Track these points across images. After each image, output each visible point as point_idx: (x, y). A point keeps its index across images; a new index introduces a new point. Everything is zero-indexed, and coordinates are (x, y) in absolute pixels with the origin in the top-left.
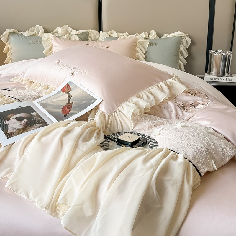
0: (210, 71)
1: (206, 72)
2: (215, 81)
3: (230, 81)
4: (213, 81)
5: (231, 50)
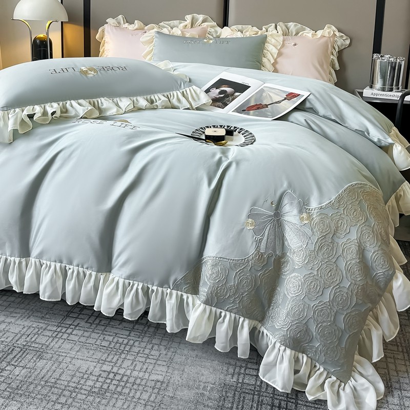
0: (373, 83)
2: (378, 97)
4: (375, 97)
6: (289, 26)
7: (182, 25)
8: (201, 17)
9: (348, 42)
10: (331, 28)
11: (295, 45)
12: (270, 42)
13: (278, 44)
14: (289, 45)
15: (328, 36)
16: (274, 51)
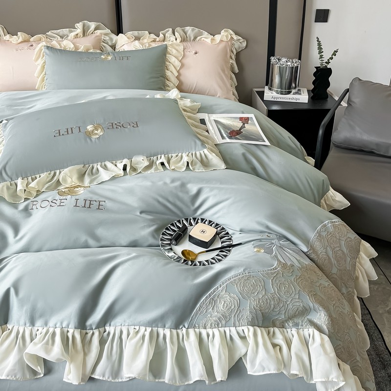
0: (271, 86)
1: (267, 85)
2: (278, 100)
3: (298, 101)
4: (275, 100)
5: (300, 59)
6: (186, 30)
7: (73, 34)
8: (93, 25)
9: (244, 44)
10: (227, 31)
11: (196, 53)
12: (171, 53)
13: (179, 55)
14: (190, 54)
15: (226, 40)
16: (178, 64)
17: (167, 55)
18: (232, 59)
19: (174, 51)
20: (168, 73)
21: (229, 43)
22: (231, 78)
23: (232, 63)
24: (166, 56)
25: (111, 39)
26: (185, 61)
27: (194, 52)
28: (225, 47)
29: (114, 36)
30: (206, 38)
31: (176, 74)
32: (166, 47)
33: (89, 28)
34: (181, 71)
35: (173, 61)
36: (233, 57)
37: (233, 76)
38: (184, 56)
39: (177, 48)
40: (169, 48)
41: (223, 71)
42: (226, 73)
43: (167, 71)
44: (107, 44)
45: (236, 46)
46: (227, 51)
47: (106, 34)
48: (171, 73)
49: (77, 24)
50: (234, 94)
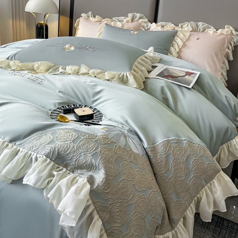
6: (198, 24)
7: (125, 20)
8: (138, 15)
10: (229, 28)
11: (198, 39)
12: (179, 36)
13: (184, 38)
14: (194, 39)
15: (226, 34)
16: (181, 43)
17: (176, 37)
18: (229, 49)
19: (181, 35)
20: (172, 49)
21: (229, 37)
22: (224, 63)
23: (227, 52)
24: (174, 37)
25: (147, 26)
26: (187, 43)
27: (197, 38)
28: (224, 39)
29: (149, 24)
30: (211, 31)
31: (177, 50)
32: (177, 32)
33: (136, 17)
34: (183, 50)
35: (179, 41)
36: (230, 48)
37: (226, 62)
38: (188, 40)
39: (185, 34)
40: (179, 33)
41: (217, 55)
42: (219, 57)
43: (172, 47)
44: (144, 28)
45: (235, 40)
46: (225, 41)
47: (145, 22)
48: (174, 50)
49: (129, 14)
50: (222, 74)
